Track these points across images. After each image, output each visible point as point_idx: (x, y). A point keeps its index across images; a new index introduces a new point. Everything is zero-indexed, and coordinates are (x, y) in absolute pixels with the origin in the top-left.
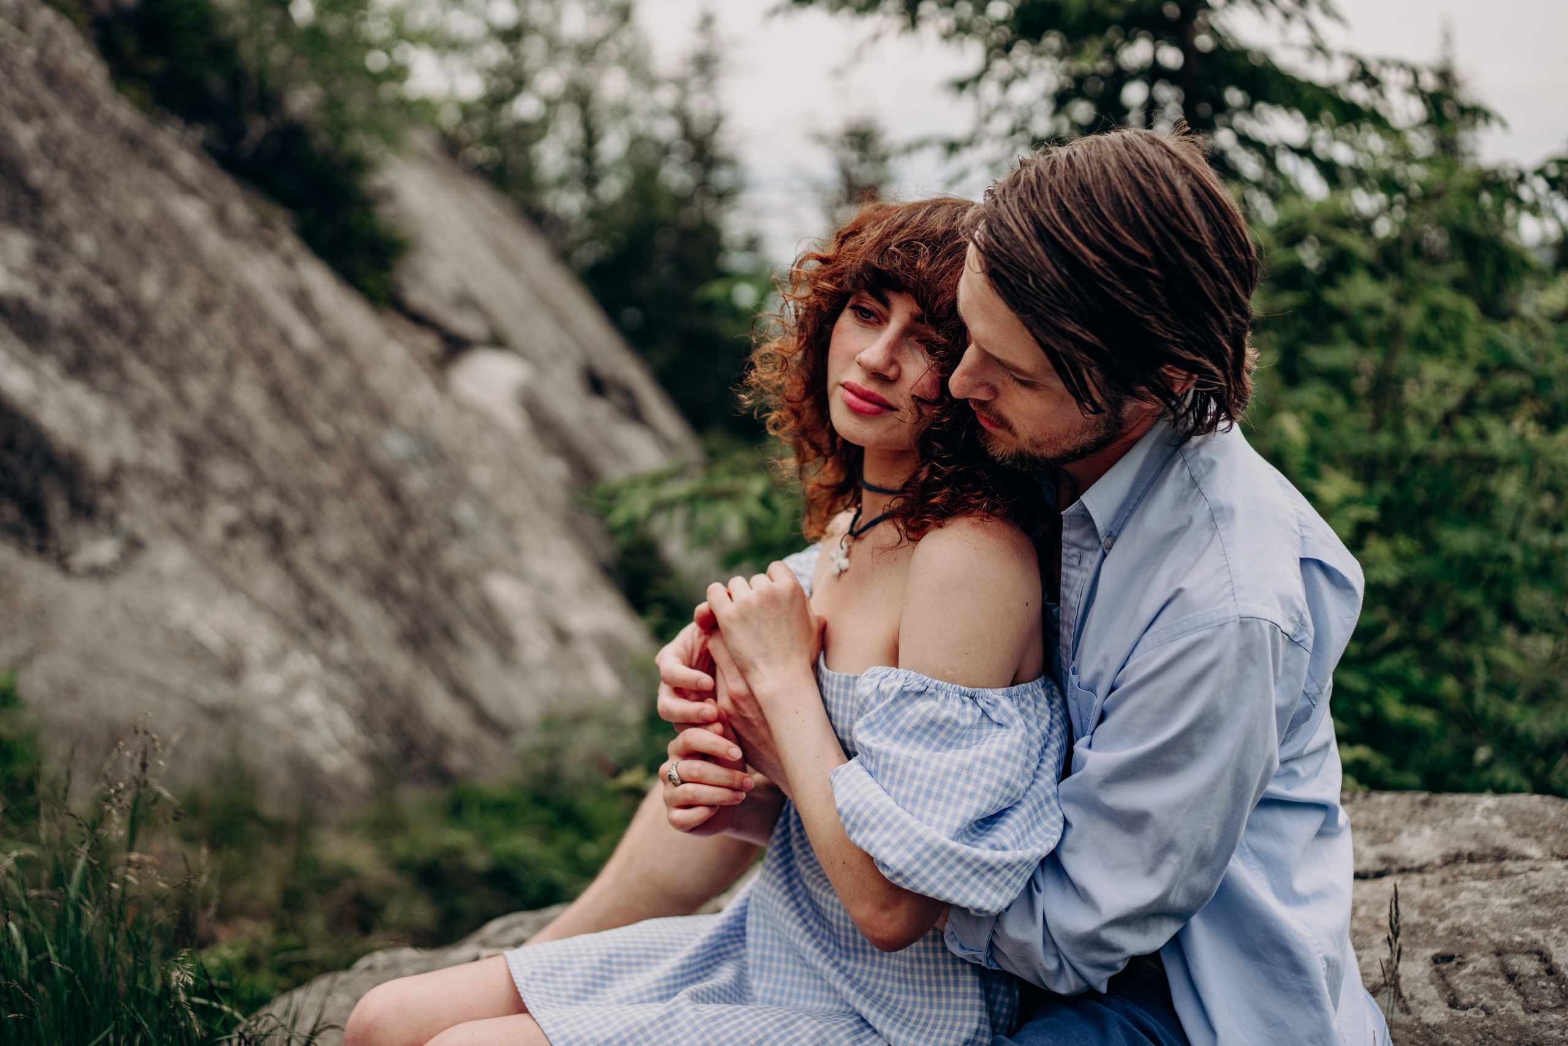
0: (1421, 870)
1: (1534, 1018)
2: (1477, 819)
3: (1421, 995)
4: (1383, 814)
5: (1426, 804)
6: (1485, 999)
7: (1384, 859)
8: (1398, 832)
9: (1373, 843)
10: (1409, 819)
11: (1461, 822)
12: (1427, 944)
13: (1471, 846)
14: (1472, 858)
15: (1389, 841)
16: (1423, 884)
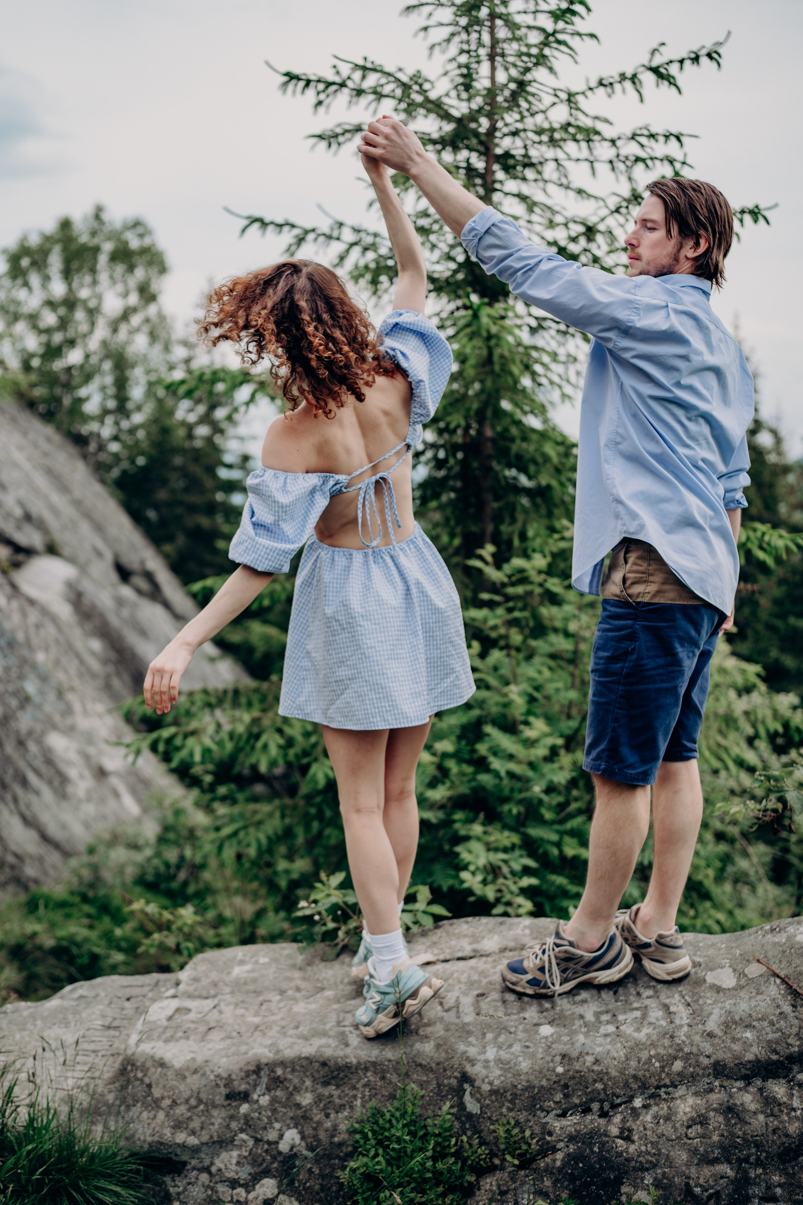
0: (488, 955)
1: (506, 1018)
2: (519, 931)
3: (466, 1011)
4: (481, 929)
5: (501, 923)
6: (491, 1012)
7: (475, 951)
8: (483, 938)
9: (471, 943)
10: (490, 931)
11: (511, 933)
12: (476, 989)
13: (511, 944)
14: (511, 950)
15: (478, 942)
16: (485, 963)
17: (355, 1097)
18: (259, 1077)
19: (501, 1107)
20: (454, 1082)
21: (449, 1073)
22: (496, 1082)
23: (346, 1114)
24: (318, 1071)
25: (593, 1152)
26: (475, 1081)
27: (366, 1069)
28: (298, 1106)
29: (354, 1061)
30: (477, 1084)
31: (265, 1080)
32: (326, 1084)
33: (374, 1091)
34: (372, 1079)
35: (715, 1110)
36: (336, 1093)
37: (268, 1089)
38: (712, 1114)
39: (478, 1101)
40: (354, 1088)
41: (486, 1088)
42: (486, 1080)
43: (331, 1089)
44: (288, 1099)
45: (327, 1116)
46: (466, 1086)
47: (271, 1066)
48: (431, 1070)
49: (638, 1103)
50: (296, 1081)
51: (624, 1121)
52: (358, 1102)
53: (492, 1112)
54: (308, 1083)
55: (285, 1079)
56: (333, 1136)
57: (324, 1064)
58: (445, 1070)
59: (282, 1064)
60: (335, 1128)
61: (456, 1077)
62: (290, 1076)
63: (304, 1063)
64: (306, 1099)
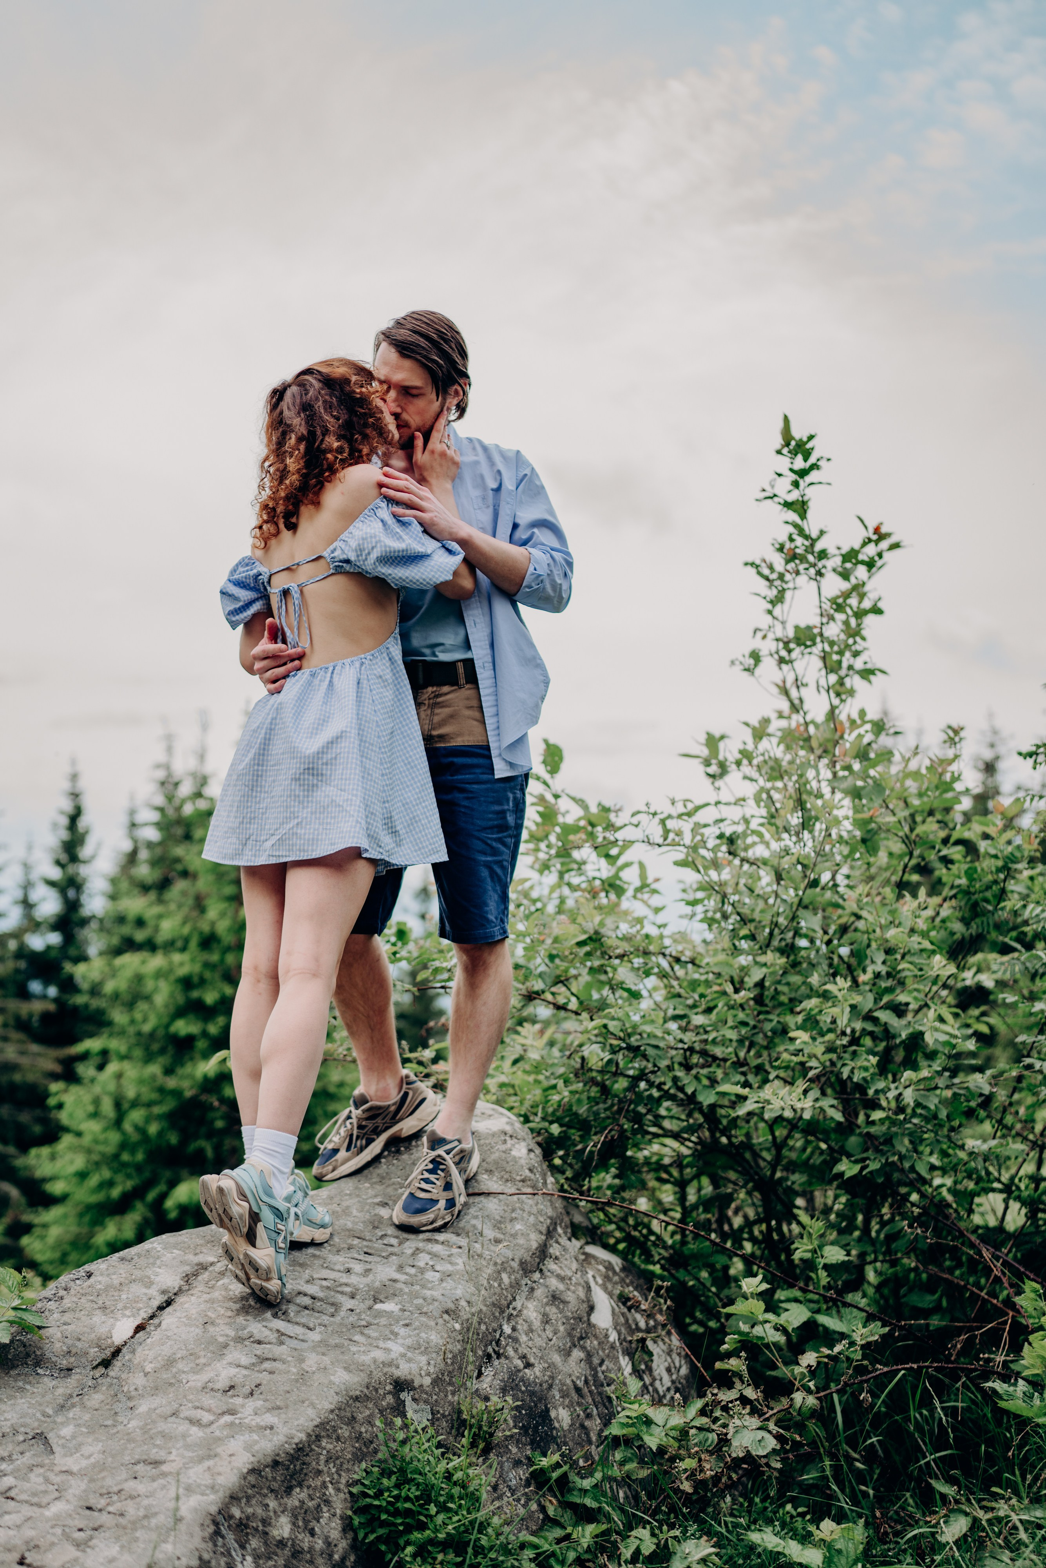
8: (145, 1277)
11: (161, 1261)
13: (184, 1269)
15: (149, 1283)
17: (324, 1485)
18: (223, 1537)
19: (446, 1396)
20: (390, 1399)
21: (381, 1392)
22: (432, 1369)
23: (326, 1515)
24: (274, 1479)
25: (523, 1392)
26: (413, 1381)
27: (318, 1438)
28: (281, 1543)
29: (302, 1436)
30: (416, 1384)
31: (230, 1537)
32: (289, 1490)
33: (338, 1462)
34: (330, 1446)
35: (547, 1304)
36: (303, 1495)
37: (243, 1547)
38: (547, 1308)
39: (426, 1402)
40: (319, 1472)
41: (427, 1381)
42: (423, 1373)
43: (299, 1495)
44: (266, 1543)
45: (312, 1533)
46: (403, 1395)
47: (224, 1513)
48: (368, 1398)
49: (507, 1329)
50: (259, 1511)
51: (516, 1350)
52: (331, 1490)
53: (443, 1407)
54: (272, 1504)
55: (248, 1518)
56: (331, 1556)
57: (276, 1464)
58: (376, 1390)
59: (234, 1498)
60: (328, 1544)
61: (390, 1393)
62: (250, 1510)
63: (252, 1479)
64: (283, 1528)
